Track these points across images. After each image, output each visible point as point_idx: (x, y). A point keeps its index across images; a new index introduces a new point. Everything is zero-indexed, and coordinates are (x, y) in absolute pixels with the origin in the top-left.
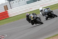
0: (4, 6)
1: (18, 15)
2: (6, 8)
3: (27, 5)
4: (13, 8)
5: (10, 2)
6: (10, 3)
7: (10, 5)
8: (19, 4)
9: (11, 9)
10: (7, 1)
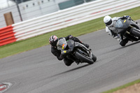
0: (5, 15)
1: (38, 36)
2: (9, 18)
3: (60, 11)
4: (26, 18)
5: (19, 5)
6: (18, 7)
7: (19, 11)
8: (40, 9)
9: (22, 20)
10: (11, 3)
